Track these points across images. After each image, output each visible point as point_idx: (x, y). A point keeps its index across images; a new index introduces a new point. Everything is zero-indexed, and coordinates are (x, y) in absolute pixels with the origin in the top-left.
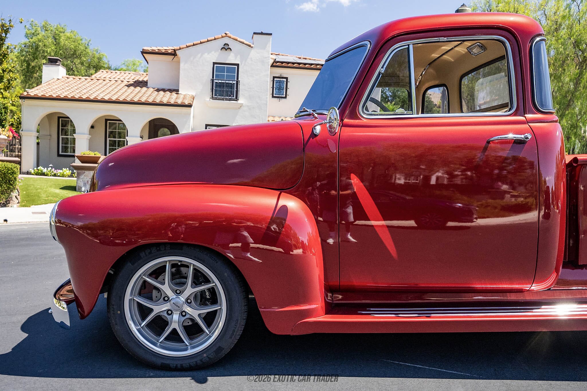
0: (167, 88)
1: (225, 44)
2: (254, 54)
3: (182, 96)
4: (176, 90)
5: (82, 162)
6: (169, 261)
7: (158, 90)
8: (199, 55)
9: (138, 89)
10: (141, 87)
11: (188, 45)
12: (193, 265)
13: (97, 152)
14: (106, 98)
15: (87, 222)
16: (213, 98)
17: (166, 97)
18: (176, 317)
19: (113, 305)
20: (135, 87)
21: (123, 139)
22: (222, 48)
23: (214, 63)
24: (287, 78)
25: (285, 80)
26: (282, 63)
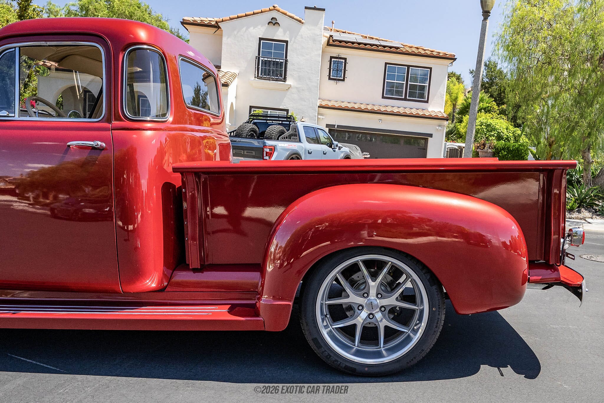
1: (273, 18)
2: (304, 30)
4: (219, 66)
8: (244, 29)
11: (231, 17)
16: (258, 77)
22: (269, 23)
23: (260, 39)
24: (345, 59)
25: (344, 61)
26: (340, 41)
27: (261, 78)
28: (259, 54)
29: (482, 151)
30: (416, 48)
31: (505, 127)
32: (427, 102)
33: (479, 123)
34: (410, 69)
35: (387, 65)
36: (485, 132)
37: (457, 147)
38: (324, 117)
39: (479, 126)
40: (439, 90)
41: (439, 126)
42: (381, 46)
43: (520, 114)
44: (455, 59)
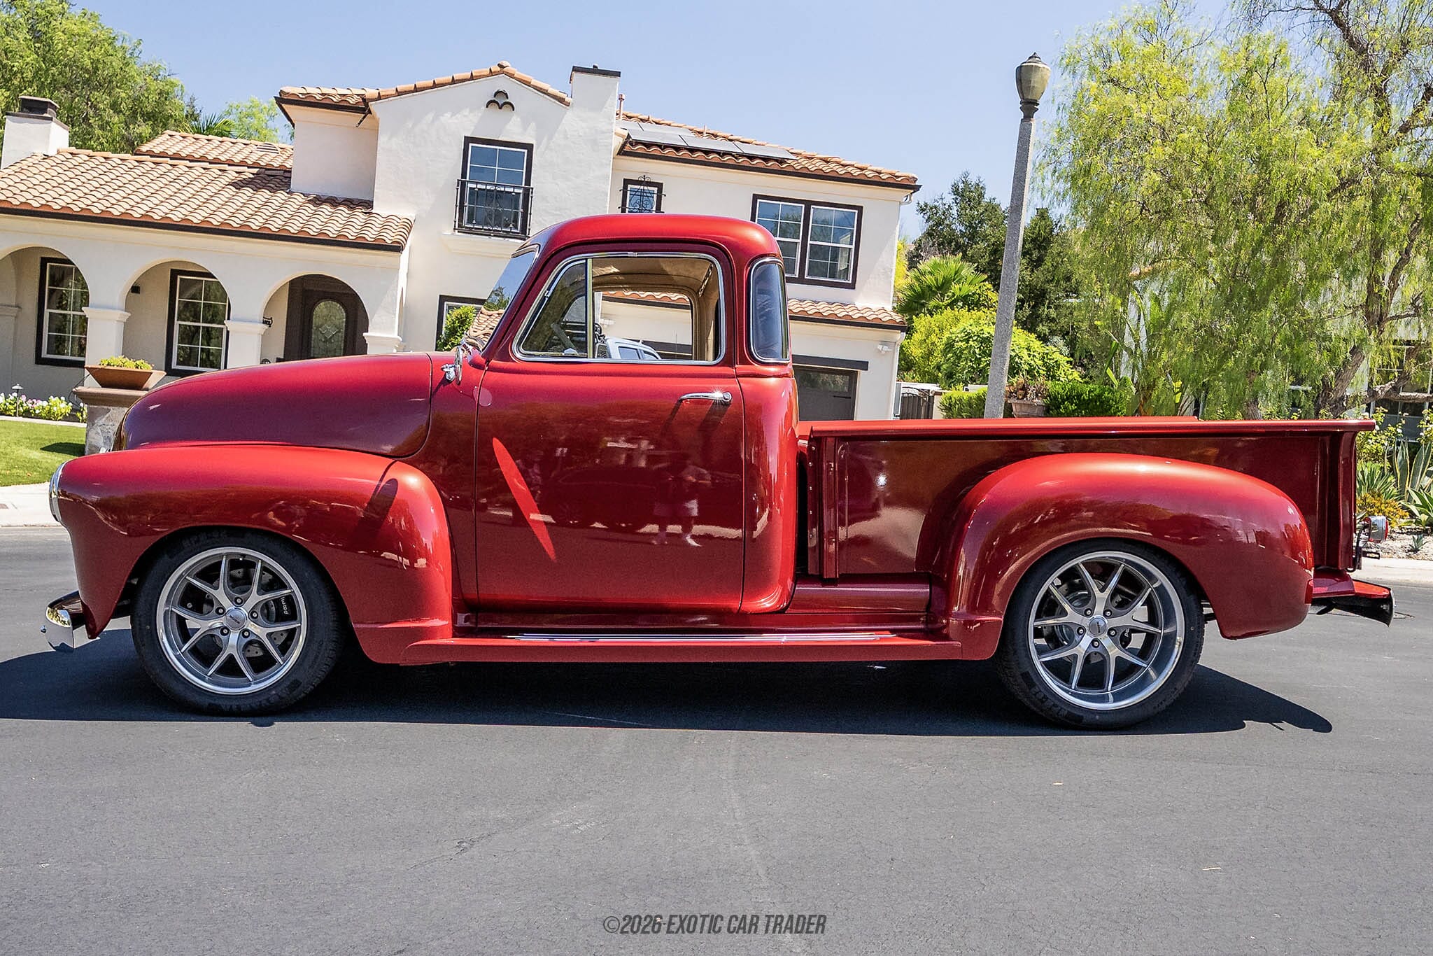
0: (341, 194)
1: (498, 93)
2: (571, 120)
3: (378, 222)
4: (365, 202)
5: (103, 385)
6: (228, 555)
7: (318, 201)
8: (430, 117)
9: (264, 194)
10: (273, 191)
11: (400, 88)
12: (262, 561)
13: (142, 361)
14: (176, 217)
15: (106, 496)
16: (460, 228)
17: (336, 222)
18: (234, 637)
19: (140, 617)
20: (257, 189)
21: (218, 324)
22: (490, 102)
23: (468, 140)
24: (659, 186)
25: (655, 189)
26: (648, 145)
27: (469, 231)
28: (464, 175)
29: (1021, 402)
30: (821, 159)
31: (1023, 344)
32: (852, 286)
33: (963, 334)
34: (812, 210)
35: (759, 200)
36: (978, 356)
37: (917, 393)
38: (611, 322)
39: (962, 341)
40: (880, 259)
41: (884, 343)
42: (743, 155)
43: (1044, 311)
44: (916, 188)
